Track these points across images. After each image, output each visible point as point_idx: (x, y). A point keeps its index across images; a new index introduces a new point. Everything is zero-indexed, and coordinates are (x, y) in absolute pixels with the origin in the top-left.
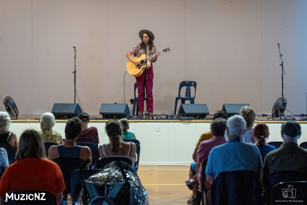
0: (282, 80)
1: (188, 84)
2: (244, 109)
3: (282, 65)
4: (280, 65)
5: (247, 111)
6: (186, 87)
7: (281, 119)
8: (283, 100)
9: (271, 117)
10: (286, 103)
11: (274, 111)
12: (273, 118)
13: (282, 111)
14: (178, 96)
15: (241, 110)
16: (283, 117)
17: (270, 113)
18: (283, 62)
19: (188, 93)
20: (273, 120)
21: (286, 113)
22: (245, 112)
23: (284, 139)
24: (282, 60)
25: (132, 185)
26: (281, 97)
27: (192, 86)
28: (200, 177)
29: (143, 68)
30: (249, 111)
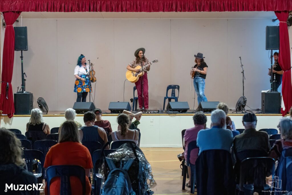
0: (243, 84)
1: (173, 87)
2: (220, 105)
3: (243, 72)
4: (242, 73)
5: (222, 106)
6: (172, 89)
7: (243, 113)
8: (244, 98)
9: (235, 111)
10: (246, 100)
11: (237, 106)
12: (236, 111)
13: (244, 106)
14: (165, 96)
15: (218, 106)
16: (244, 111)
17: (234, 108)
18: (243, 71)
19: (173, 94)
20: (237, 113)
21: (246, 108)
22: (221, 107)
23: (245, 127)
24: (243, 69)
25: (140, 160)
26: (243, 96)
27: (176, 88)
28: (186, 155)
29: (139, 76)
30: (223, 106)
